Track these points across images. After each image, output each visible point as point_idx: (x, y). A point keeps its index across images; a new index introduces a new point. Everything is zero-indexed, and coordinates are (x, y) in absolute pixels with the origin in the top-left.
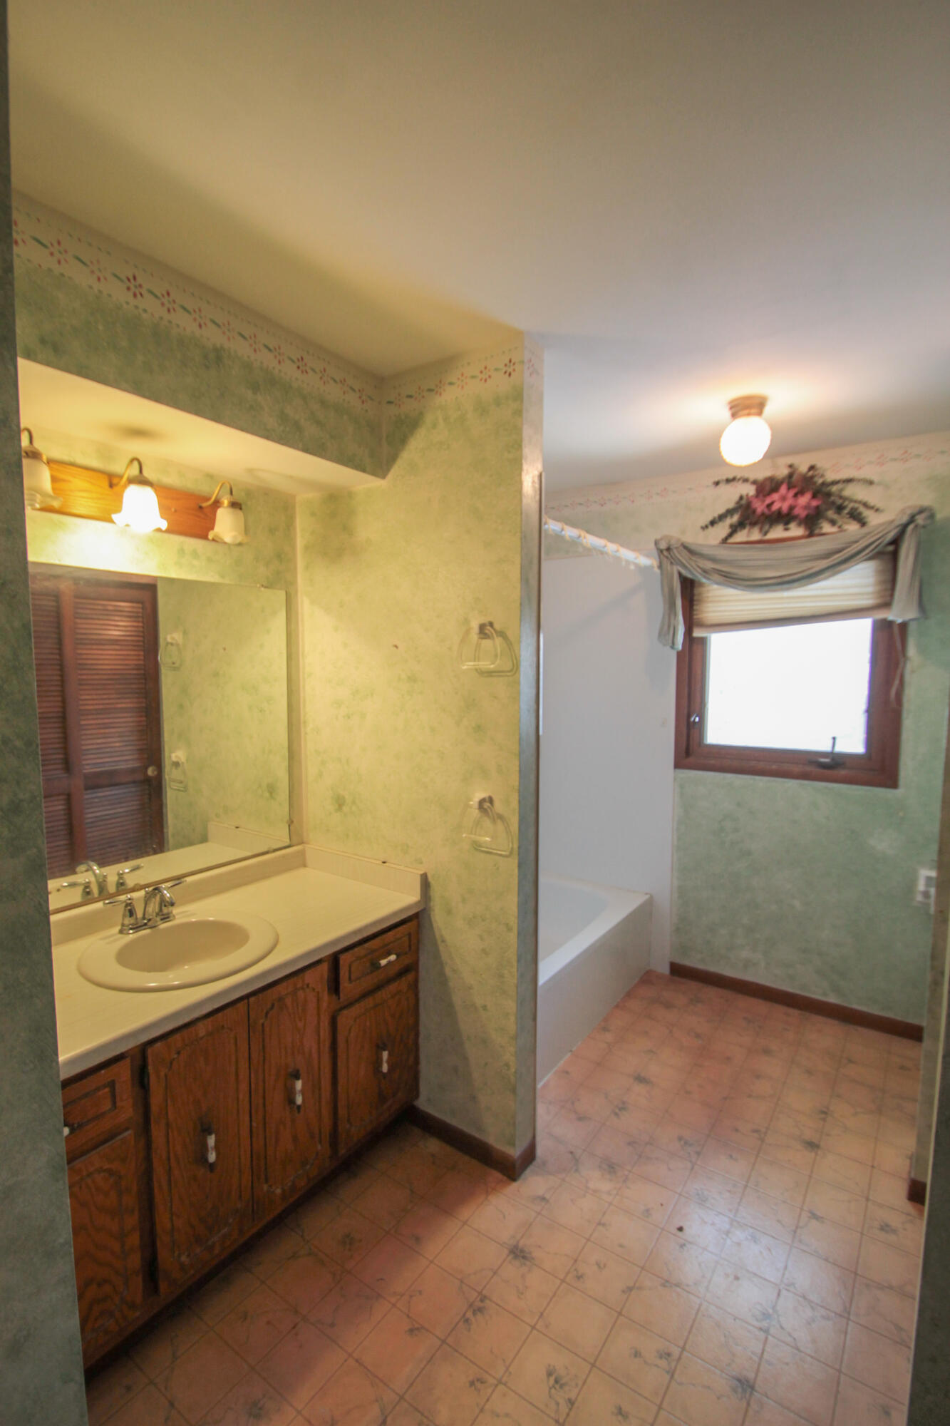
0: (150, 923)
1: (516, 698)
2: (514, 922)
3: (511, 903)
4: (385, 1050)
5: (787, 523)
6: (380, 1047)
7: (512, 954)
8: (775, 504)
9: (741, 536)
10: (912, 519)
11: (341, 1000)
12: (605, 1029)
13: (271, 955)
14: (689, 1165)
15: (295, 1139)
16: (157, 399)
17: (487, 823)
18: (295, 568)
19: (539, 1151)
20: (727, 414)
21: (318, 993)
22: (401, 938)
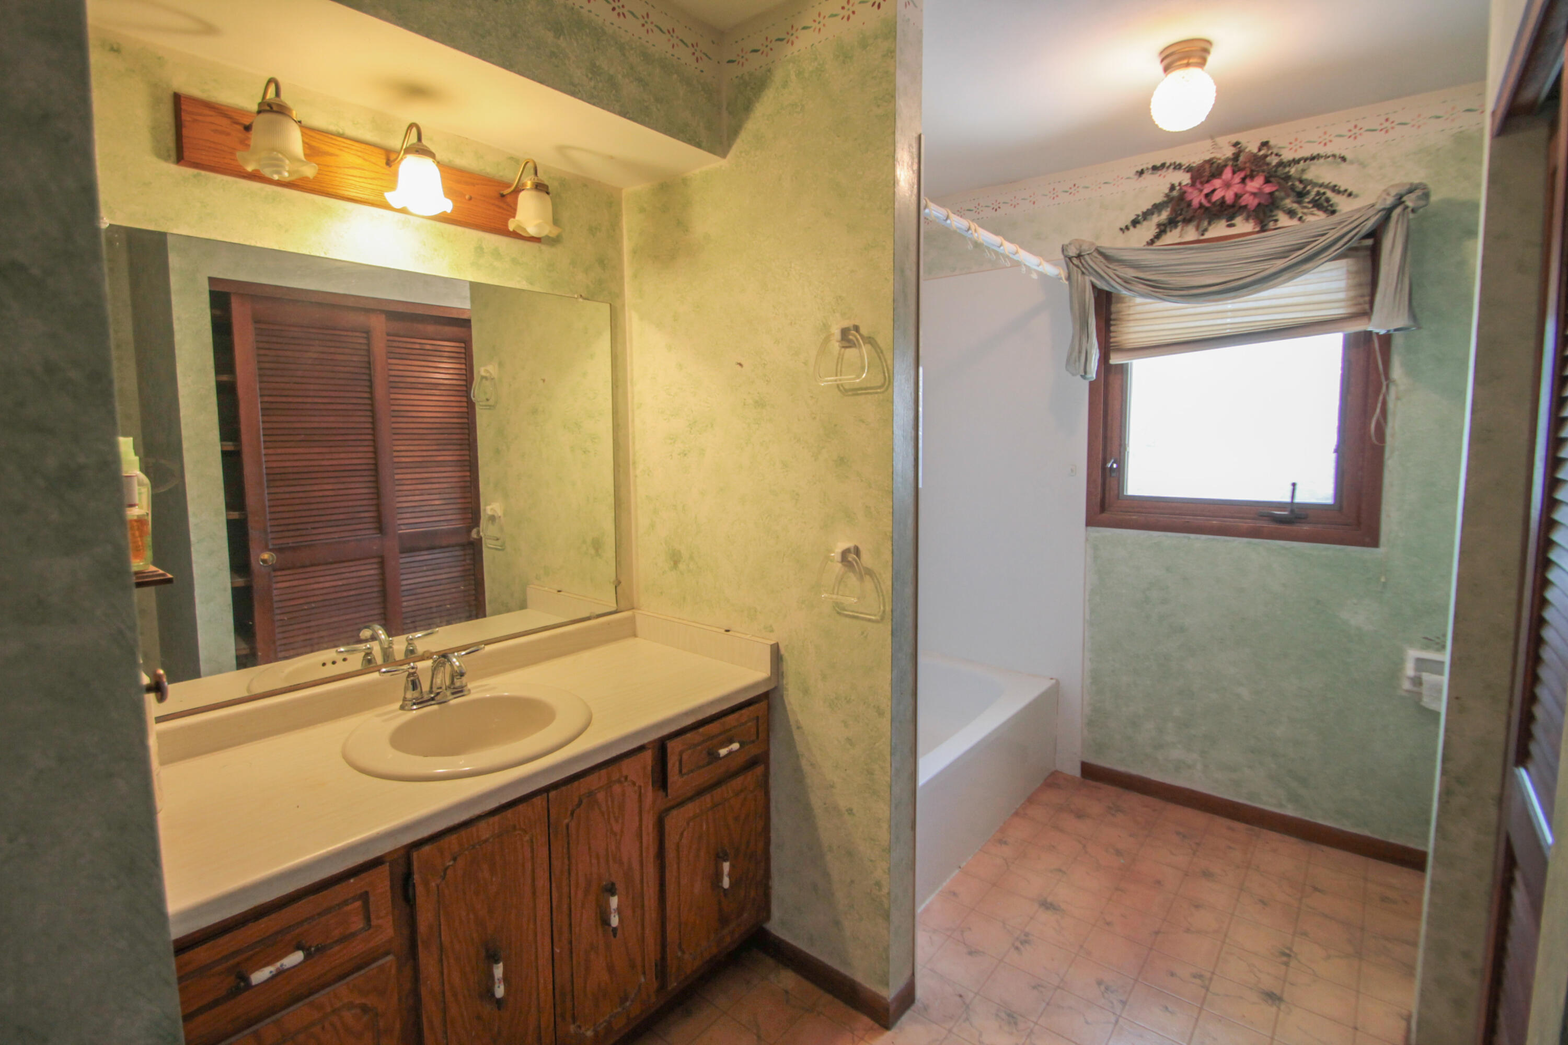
0: (438, 698)
1: (888, 420)
2: (886, 702)
3: (884, 679)
4: (725, 860)
5: (1231, 218)
6: (720, 857)
7: (884, 745)
8: (1216, 193)
9: (1172, 237)
10: (1399, 200)
11: (670, 797)
12: (1002, 842)
13: (581, 737)
14: (1113, 1019)
15: (611, 969)
16: (429, 34)
17: (852, 579)
18: (622, 278)
19: (919, 993)
20: (1160, 68)
21: (640, 787)
22: (746, 722)
